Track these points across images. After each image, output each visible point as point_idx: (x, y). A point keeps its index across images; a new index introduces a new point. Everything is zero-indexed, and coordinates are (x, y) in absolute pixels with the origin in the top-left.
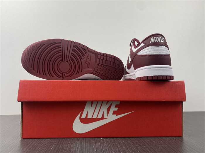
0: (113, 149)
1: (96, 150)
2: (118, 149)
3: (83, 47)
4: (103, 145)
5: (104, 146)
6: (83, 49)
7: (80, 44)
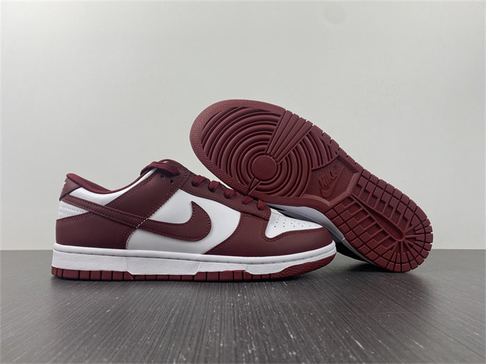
0: (264, 316)
1: (221, 318)
2: (279, 317)
3: (327, 143)
4: (240, 309)
5: (242, 310)
6: (325, 148)
7: (324, 134)
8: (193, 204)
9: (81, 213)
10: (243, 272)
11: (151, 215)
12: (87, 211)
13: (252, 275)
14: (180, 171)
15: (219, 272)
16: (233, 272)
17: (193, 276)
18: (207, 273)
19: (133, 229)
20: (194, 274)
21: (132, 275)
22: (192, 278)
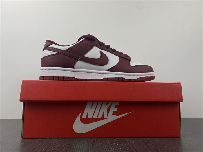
8: (101, 52)
9: (54, 53)
10: (122, 78)
11: (84, 55)
12: (57, 53)
13: (126, 79)
14: (95, 39)
15: (113, 78)
16: (119, 78)
17: (102, 79)
18: (108, 78)
19: (77, 60)
20: (102, 78)
21: (77, 79)
22: (101, 80)
